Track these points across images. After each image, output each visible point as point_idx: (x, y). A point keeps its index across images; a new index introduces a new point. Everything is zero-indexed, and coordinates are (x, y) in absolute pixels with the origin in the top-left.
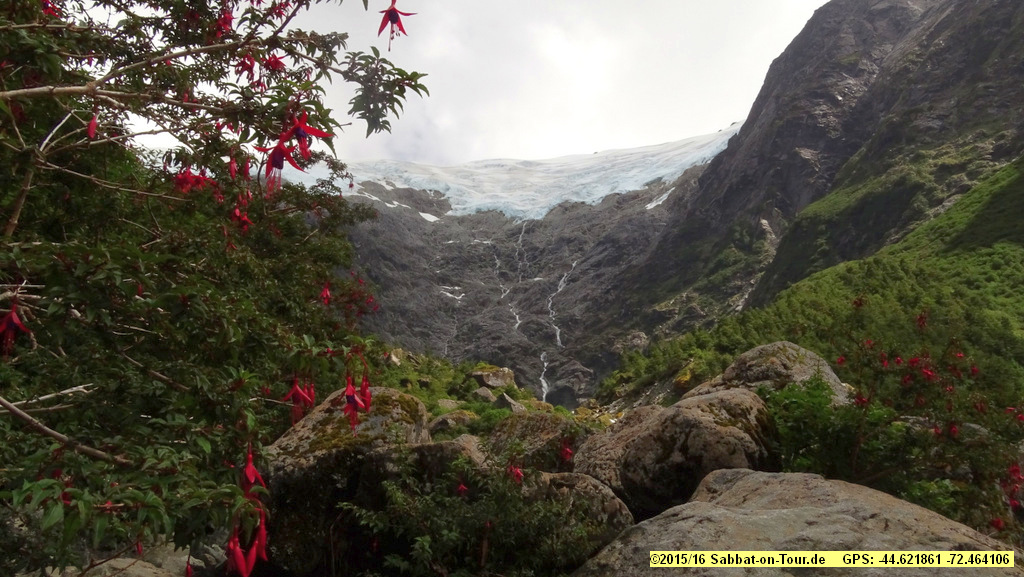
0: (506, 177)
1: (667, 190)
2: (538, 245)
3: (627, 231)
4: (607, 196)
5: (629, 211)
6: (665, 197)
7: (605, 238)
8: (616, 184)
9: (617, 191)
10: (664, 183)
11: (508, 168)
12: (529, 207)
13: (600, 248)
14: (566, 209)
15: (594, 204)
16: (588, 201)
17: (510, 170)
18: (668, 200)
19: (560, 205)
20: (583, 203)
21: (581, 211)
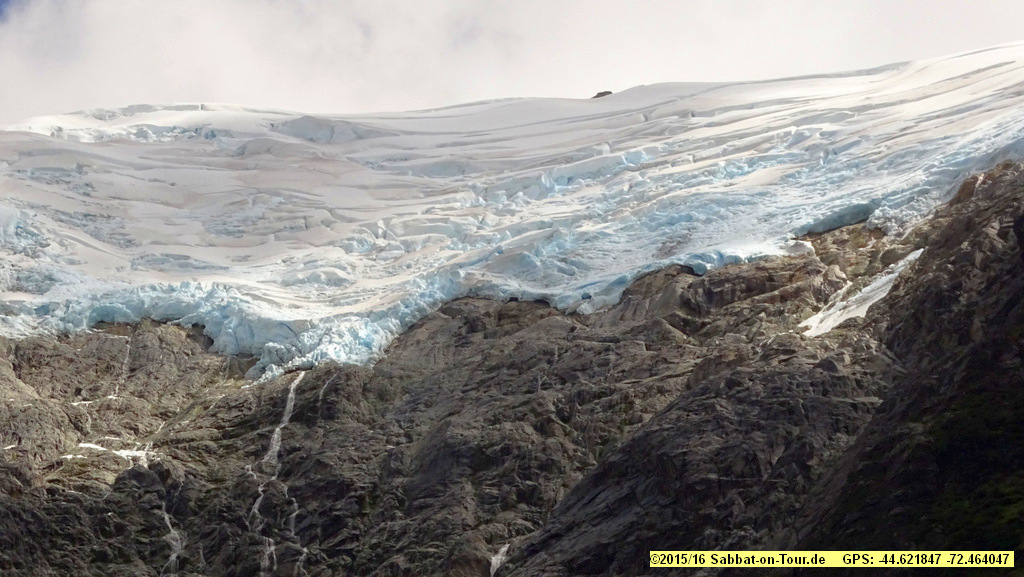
0: (223, 181)
1: (890, 258)
2: (347, 472)
3: (719, 423)
4: (640, 278)
5: (730, 343)
6: (880, 287)
7: (628, 450)
8: (680, 229)
9: (682, 258)
10: (879, 232)
11: (233, 144)
12: (316, 312)
13: (609, 496)
14: (472, 325)
15: (586, 308)
16: (564, 292)
17: (242, 152)
18: (891, 301)
19: (448, 309)
20: (543, 302)
21: (535, 337)
